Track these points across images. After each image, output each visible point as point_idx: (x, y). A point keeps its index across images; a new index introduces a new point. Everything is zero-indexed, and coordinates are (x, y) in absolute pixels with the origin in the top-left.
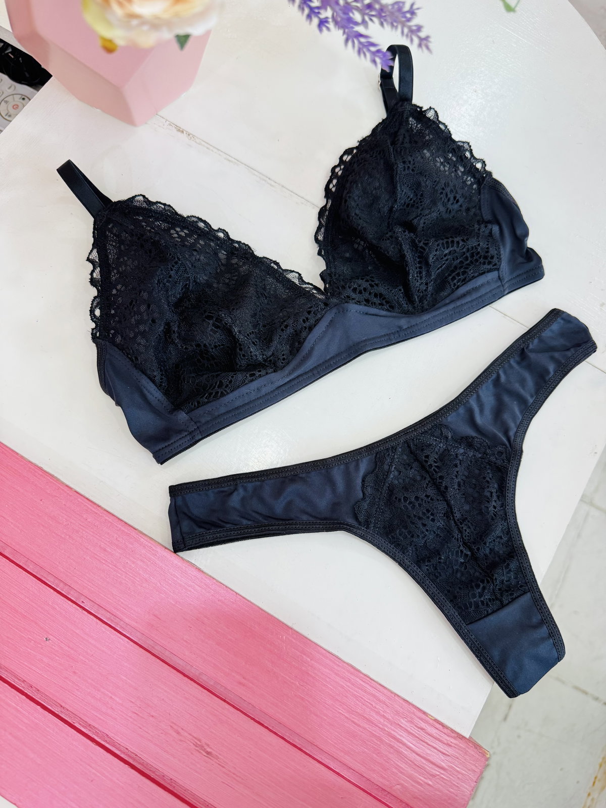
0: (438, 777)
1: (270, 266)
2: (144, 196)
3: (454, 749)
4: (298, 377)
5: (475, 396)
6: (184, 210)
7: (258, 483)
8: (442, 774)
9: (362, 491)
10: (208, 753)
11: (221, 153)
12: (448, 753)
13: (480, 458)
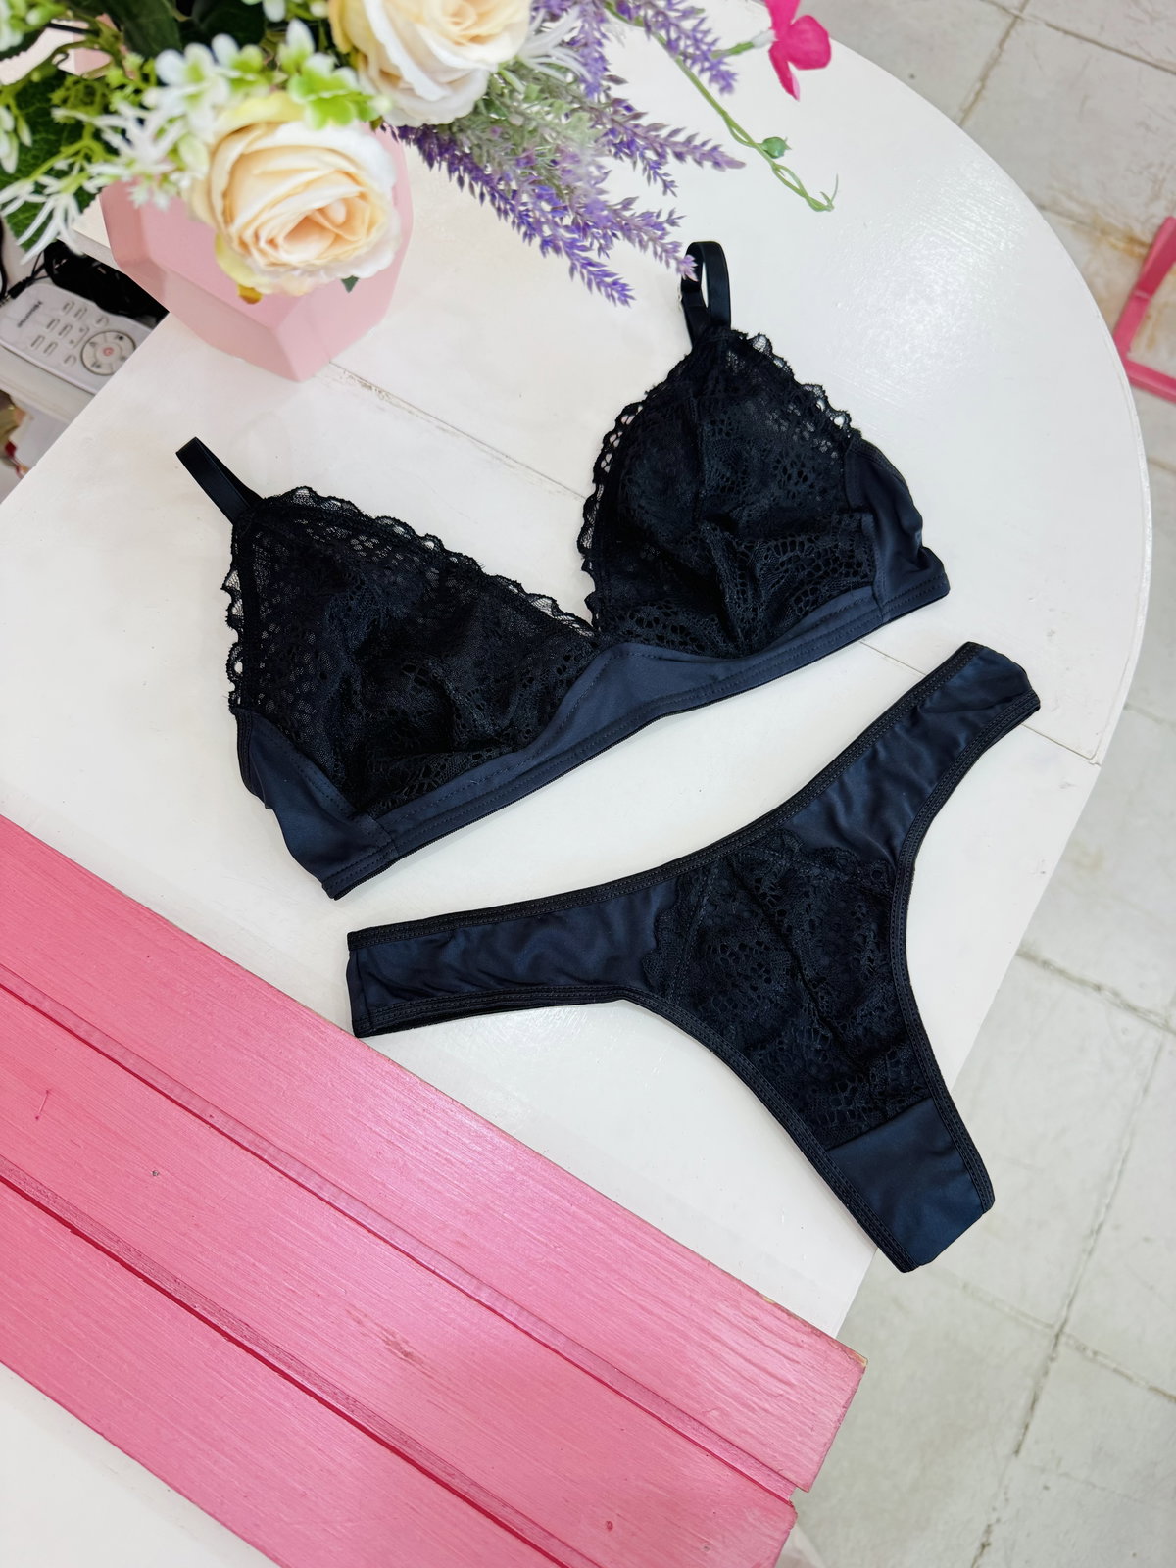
0: (782, 1398)
1: (508, 590)
2: (310, 489)
3: (806, 1351)
4: (551, 759)
5: (836, 784)
6: (372, 506)
7: (488, 927)
8: (787, 1392)
9: (655, 937)
10: (406, 1355)
11: (429, 417)
12: (794, 1358)
13: (847, 882)
